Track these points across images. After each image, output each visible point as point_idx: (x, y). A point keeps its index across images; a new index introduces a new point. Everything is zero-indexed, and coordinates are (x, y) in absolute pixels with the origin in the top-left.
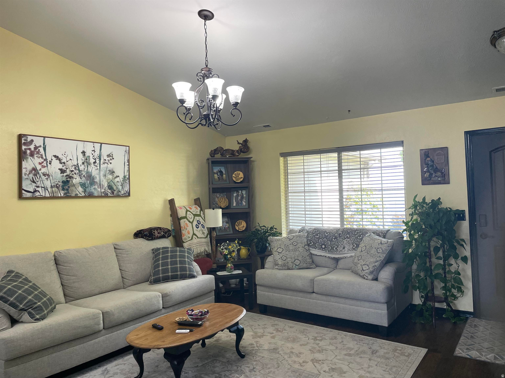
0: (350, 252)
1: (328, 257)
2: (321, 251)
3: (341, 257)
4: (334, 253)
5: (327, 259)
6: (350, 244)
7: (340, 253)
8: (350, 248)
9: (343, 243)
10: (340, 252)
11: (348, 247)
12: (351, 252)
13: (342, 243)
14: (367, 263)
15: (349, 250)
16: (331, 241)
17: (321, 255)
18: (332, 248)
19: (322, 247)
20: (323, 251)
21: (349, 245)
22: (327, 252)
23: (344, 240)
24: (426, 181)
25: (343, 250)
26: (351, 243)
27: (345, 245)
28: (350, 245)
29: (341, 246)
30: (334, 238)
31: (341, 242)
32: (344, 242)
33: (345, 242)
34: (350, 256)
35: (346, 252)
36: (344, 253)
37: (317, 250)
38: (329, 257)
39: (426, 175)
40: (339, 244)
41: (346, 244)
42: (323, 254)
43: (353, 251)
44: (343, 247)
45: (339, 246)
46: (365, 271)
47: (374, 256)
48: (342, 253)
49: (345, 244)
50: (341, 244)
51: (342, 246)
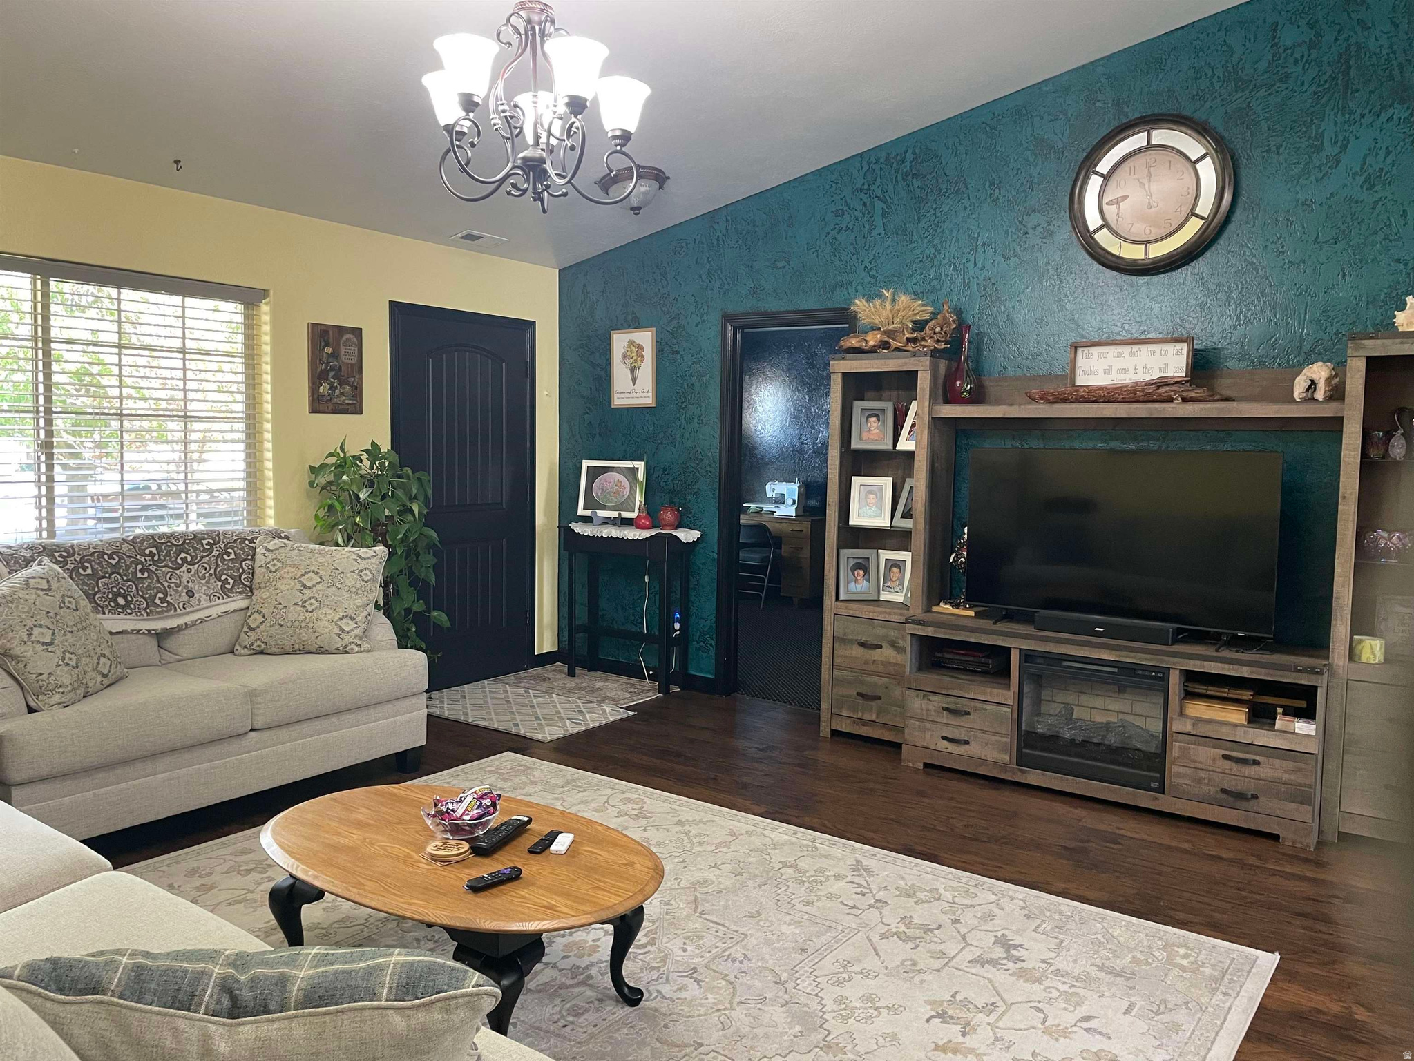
0: (218, 601)
1: (146, 632)
2: (122, 616)
3: (186, 624)
4: (166, 614)
5: (142, 639)
6: (209, 579)
7: (187, 610)
8: (212, 591)
9: (178, 581)
10: (185, 608)
11: (205, 588)
12: (225, 600)
13: (173, 580)
14: (350, 612)
15: (211, 597)
16: (136, 581)
17: (125, 629)
18: (150, 602)
19: (118, 605)
20: (128, 617)
21: (203, 582)
22: (141, 617)
23: (177, 572)
24: (319, 404)
25: (193, 601)
26: (207, 575)
27: (190, 585)
28: (208, 582)
29: (176, 591)
30: (140, 571)
31: (170, 579)
32: (180, 577)
33: (186, 577)
34: (220, 614)
35: (204, 603)
36: (198, 607)
37: (111, 616)
38: (149, 631)
39: (321, 388)
40: (166, 584)
41: (193, 581)
42: (129, 626)
43: (229, 597)
44: (185, 591)
45: (171, 592)
46: (353, 634)
47: (359, 592)
48: (192, 609)
49: (188, 582)
50: (173, 585)
51: (180, 589)
